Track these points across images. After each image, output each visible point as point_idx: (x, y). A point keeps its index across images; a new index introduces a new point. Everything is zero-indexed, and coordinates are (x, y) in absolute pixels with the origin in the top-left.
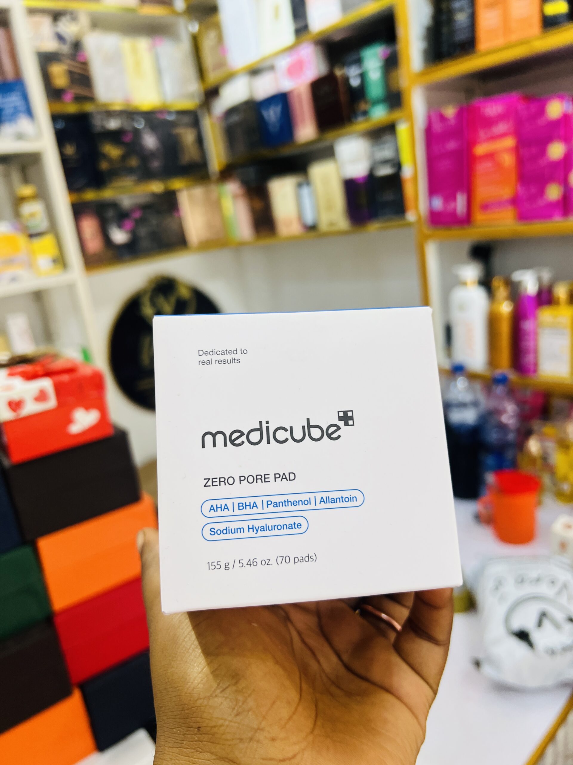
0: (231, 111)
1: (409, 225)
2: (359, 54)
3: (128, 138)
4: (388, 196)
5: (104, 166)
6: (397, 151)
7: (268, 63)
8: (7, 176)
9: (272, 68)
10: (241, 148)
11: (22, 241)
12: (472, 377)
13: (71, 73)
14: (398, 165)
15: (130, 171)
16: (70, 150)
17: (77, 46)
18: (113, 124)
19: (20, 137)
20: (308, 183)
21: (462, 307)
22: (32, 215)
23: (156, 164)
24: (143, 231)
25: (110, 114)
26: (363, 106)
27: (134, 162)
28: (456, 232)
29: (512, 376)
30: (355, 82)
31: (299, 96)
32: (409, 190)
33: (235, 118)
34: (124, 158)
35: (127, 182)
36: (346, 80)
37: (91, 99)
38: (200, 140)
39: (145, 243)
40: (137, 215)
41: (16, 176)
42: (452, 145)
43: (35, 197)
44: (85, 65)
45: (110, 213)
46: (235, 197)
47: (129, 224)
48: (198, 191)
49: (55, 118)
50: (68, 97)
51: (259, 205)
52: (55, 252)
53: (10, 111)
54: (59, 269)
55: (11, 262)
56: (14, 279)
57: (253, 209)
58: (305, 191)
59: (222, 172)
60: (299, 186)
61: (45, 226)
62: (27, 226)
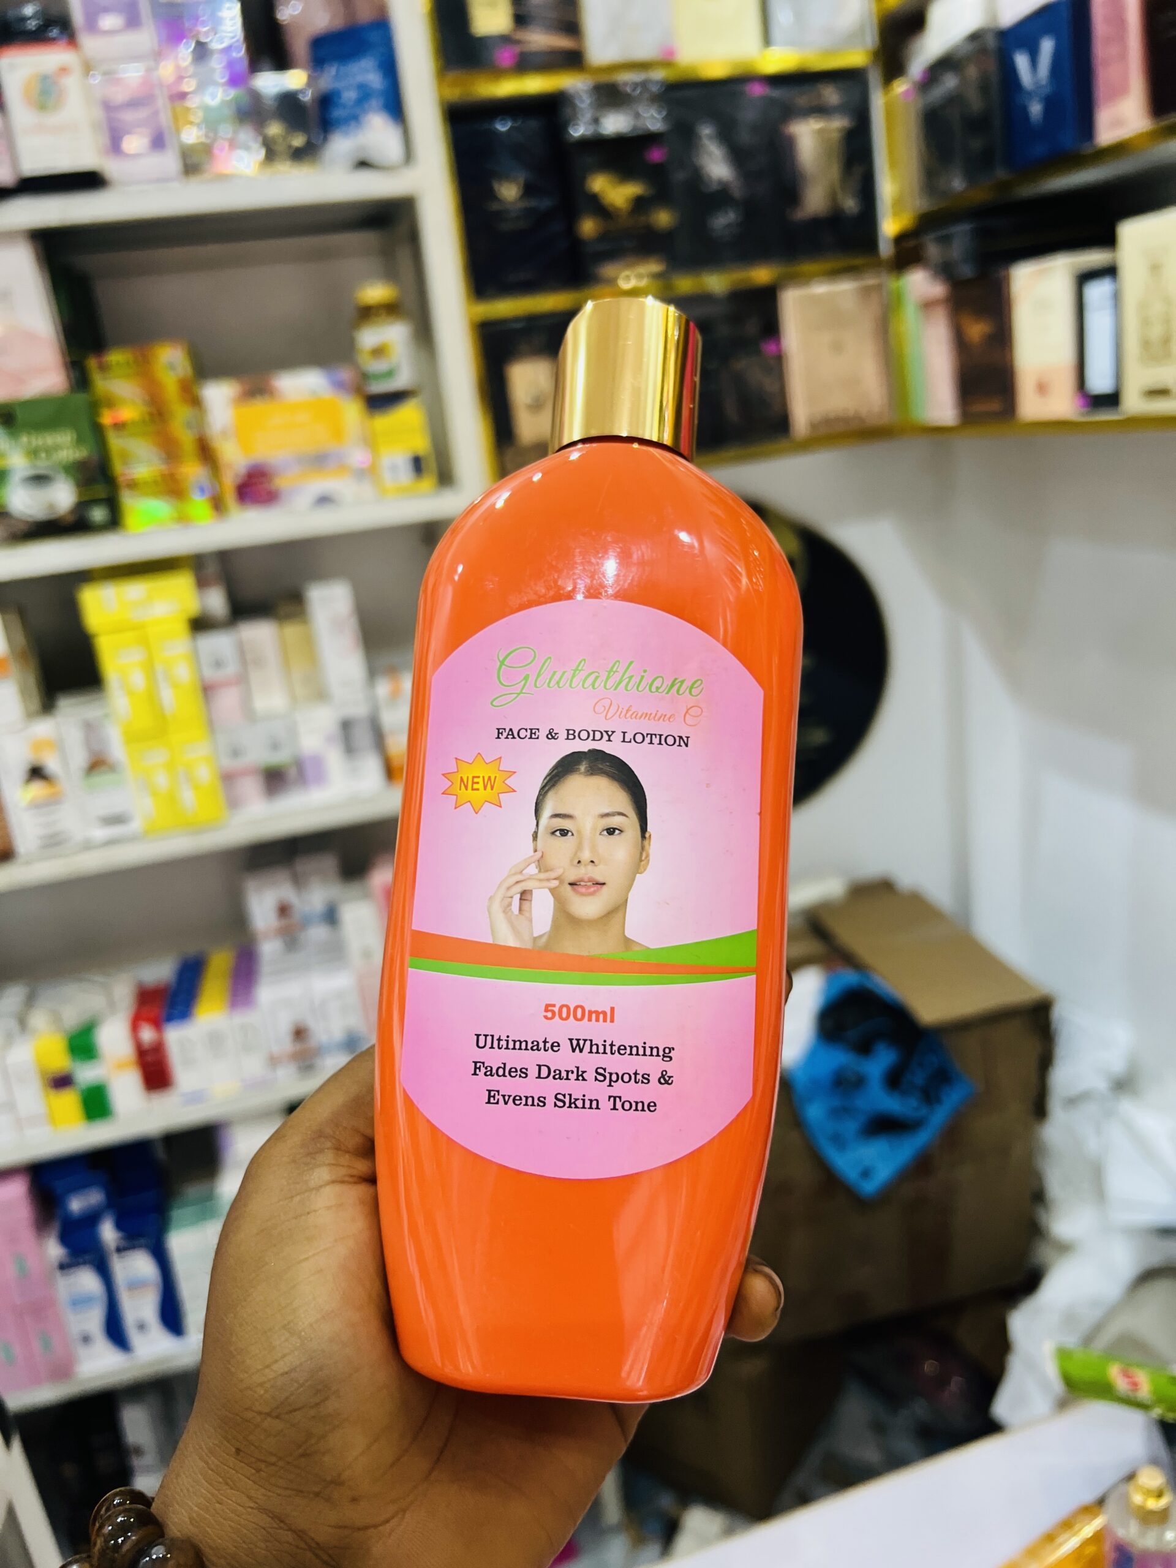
0: (945, 64)
3: (656, 155)
5: (588, 227)
11: (352, 411)
16: (510, 191)
18: (615, 121)
19: (363, 164)
20: (1111, 270)
22: (379, 352)
23: (724, 221)
25: (611, 95)
27: (664, 218)
33: (950, 82)
34: (640, 204)
35: (651, 266)
37: (573, 60)
43: (391, 309)
46: (927, 306)
50: (507, 56)
51: (977, 330)
52: (421, 444)
53: (349, 96)
54: (428, 483)
55: (319, 461)
56: (324, 500)
57: (961, 343)
58: (1098, 292)
59: (900, 239)
60: (1085, 278)
61: (402, 381)
62: (365, 377)
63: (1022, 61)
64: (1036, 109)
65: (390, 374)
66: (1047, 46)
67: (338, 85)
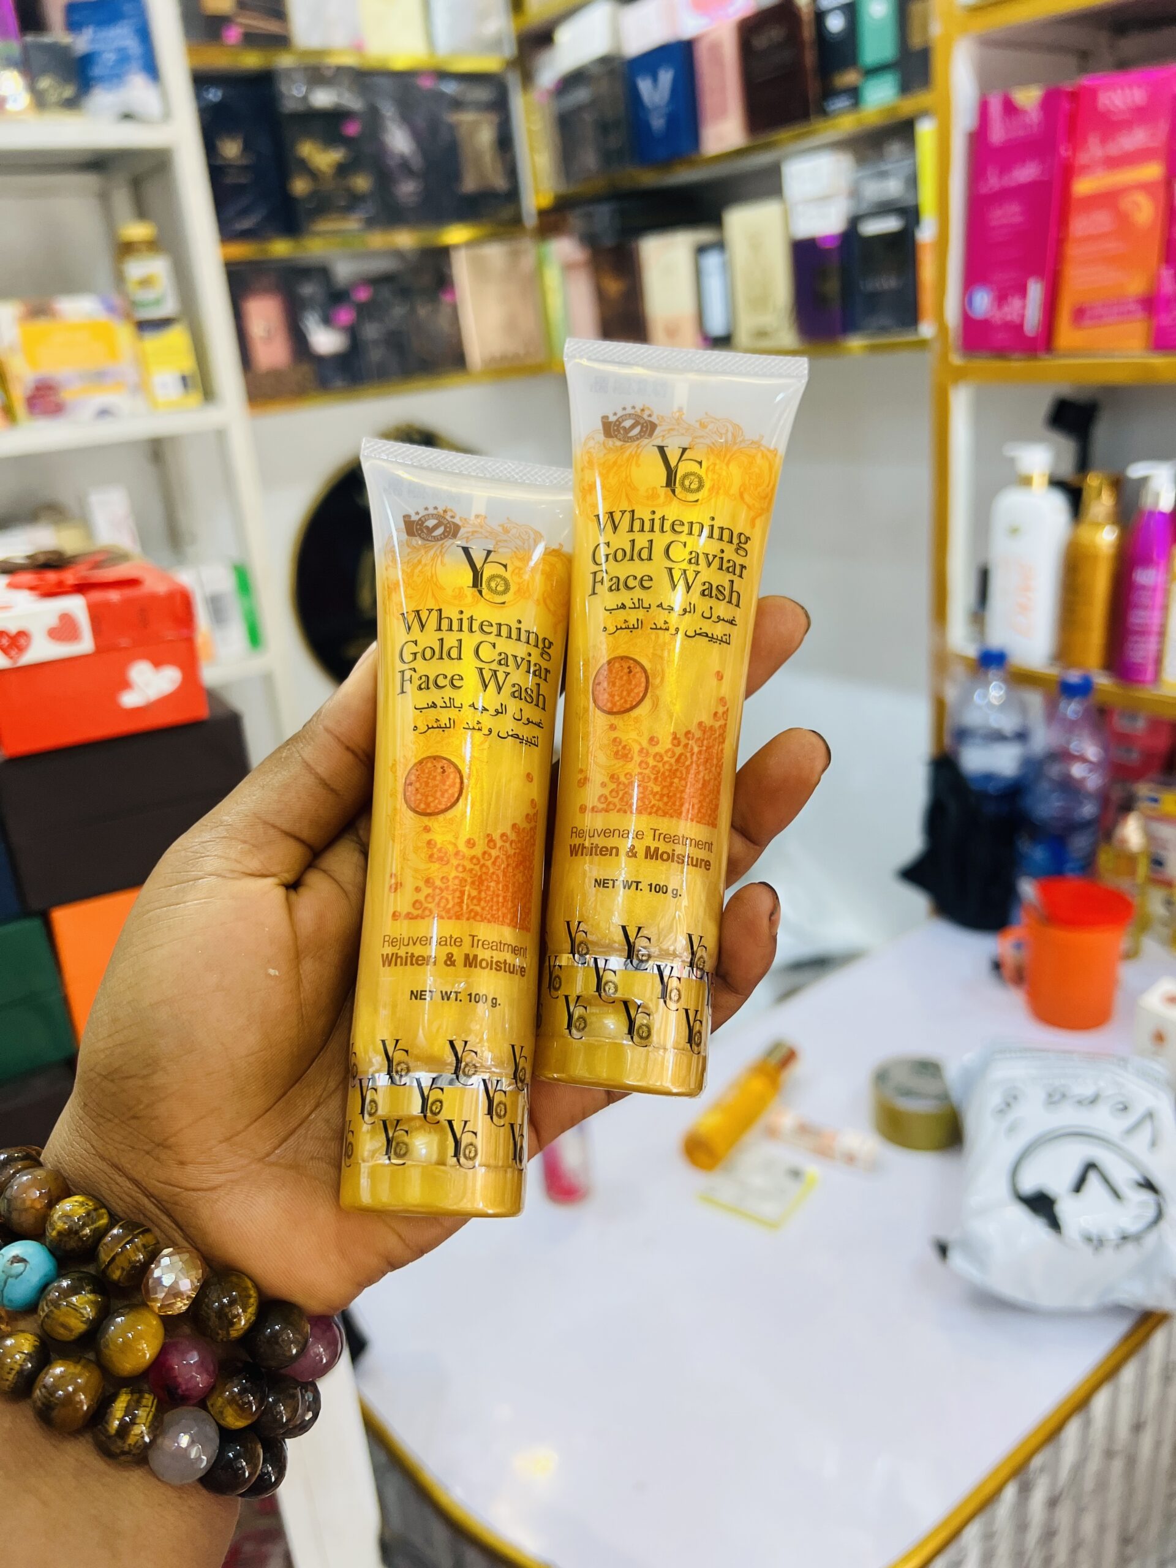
0: (574, 79)
1: (922, 344)
3: (352, 129)
4: (887, 283)
5: (300, 186)
6: (913, 181)
8: (104, 197)
10: (589, 159)
11: (124, 333)
12: (1022, 679)
14: (911, 214)
15: (354, 201)
16: (231, 149)
18: (323, 98)
19: (127, 116)
20: (720, 245)
21: (1014, 531)
22: (145, 283)
23: (407, 189)
24: (371, 331)
25: (317, 75)
26: (849, 78)
27: (362, 183)
28: (1017, 365)
29: (1103, 681)
30: (835, 23)
31: (715, 48)
32: (927, 272)
33: (581, 95)
34: (343, 170)
35: (352, 224)
36: (819, 17)
37: (281, 41)
38: (505, 142)
39: (376, 355)
40: (363, 295)
41: (122, 199)
42: (1026, 173)
43: (153, 246)
45: (308, 289)
46: (568, 268)
47: (346, 315)
48: (495, 253)
49: (201, 80)
50: (233, 35)
51: (614, 287)
52: (187, 363)
53: (110, 57)
54: (194, 399)
55: (99, 377)
56: (104, 413)
57: (601, 296)
58: (712, 261)
59: (542, 213)
60: (701, 250)
61: (169, 307)
62: (134, 304)
63: (644, 86)
64: (658, 123)
65: (157, 302)
66: (666, 77)
67: (97, 47)
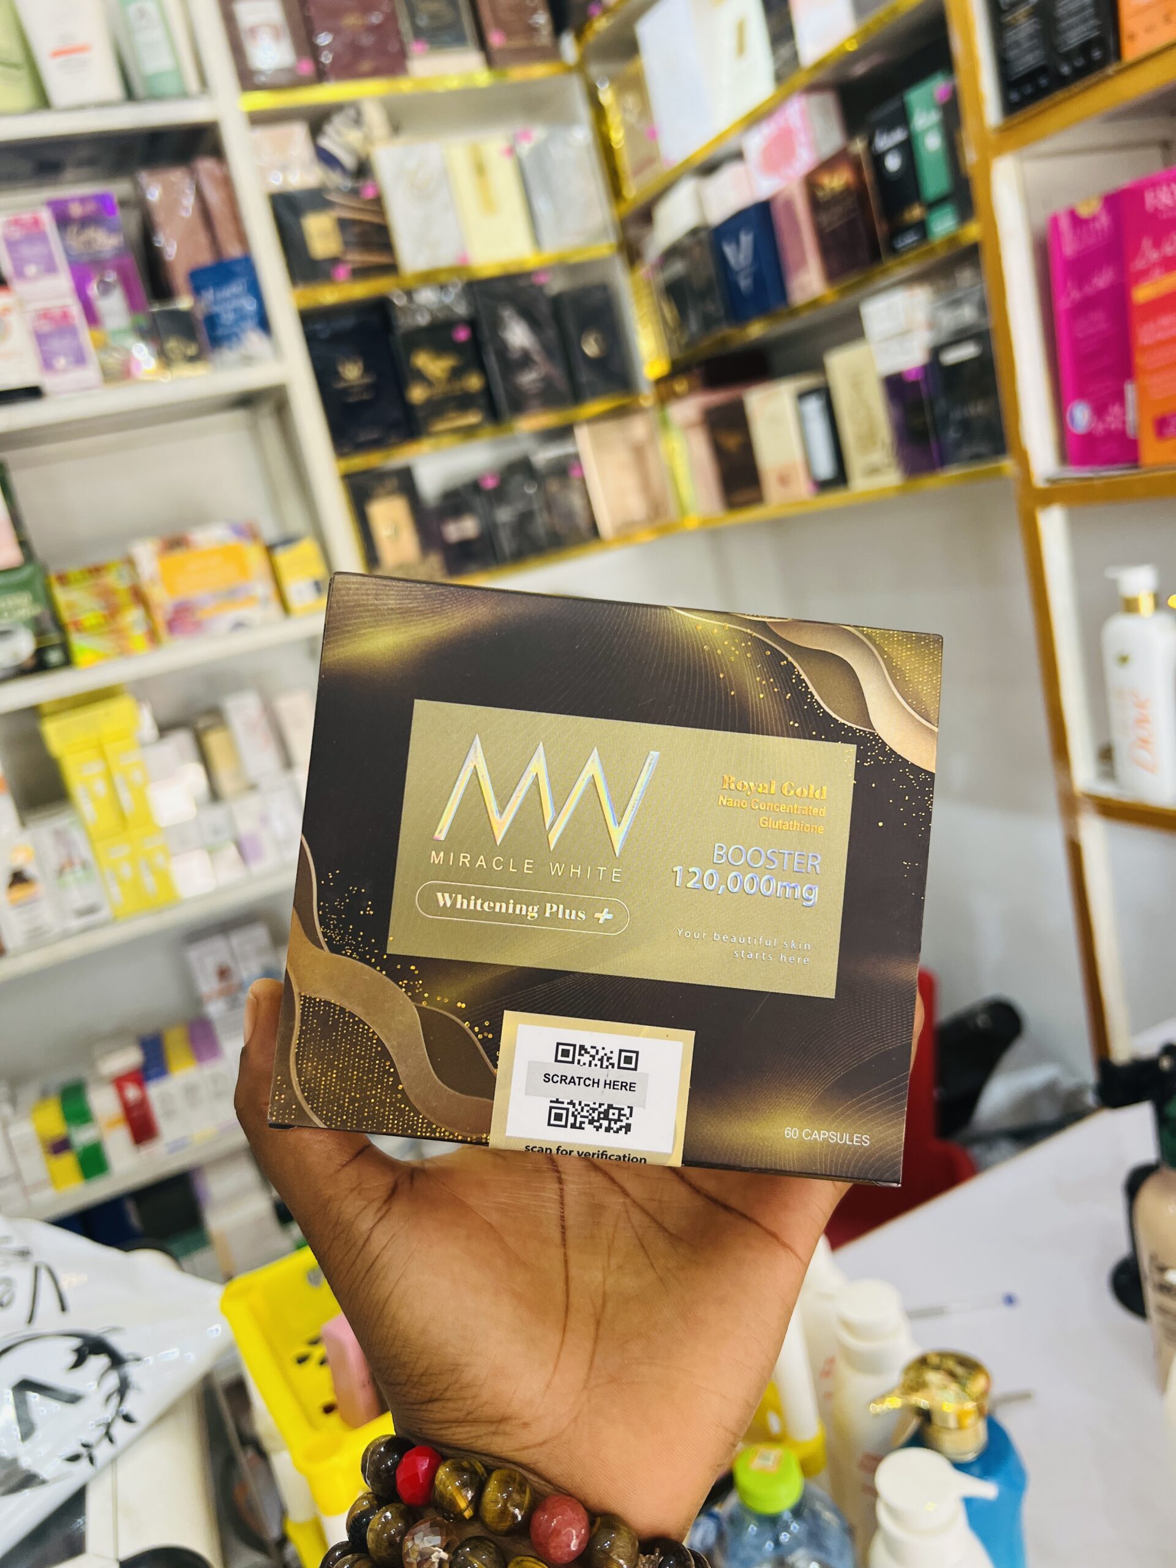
0: (673, 252)
2: (902, 98)
3: (462, 335)
4: (975, 409)
5: (418, 394)
7: (730, 145)
9: (738, 156)
11: (253, 552)
13: (343, 224)
14: (987, 340)
15: (467, 400)
16: (352, 372)
17: (363, 170)
20: (824, 387)
21: (1124, 660)
24: (501, 515)
26: (916, 212)
27: (474, 382)
30: (893, 163)
31: (789, 205)
34: (456, 374)
35: (471, 419)
36: (878, 159)
37: (391, 269)
40: (490, 483)
42: (1103, 279)
44: (378, 203)
46: (688, 427)
49: (309, 319)
50: (342, 272)
52: (317, 571)
53: (229, 317)
55: (231, 595)
56: (239, 626)
57: (718, 451)
58: (812, 406)
60: (802, 397)
63: (729, 250)
64: (745, 283)
66: (746, 239)
67: (217, 306)
